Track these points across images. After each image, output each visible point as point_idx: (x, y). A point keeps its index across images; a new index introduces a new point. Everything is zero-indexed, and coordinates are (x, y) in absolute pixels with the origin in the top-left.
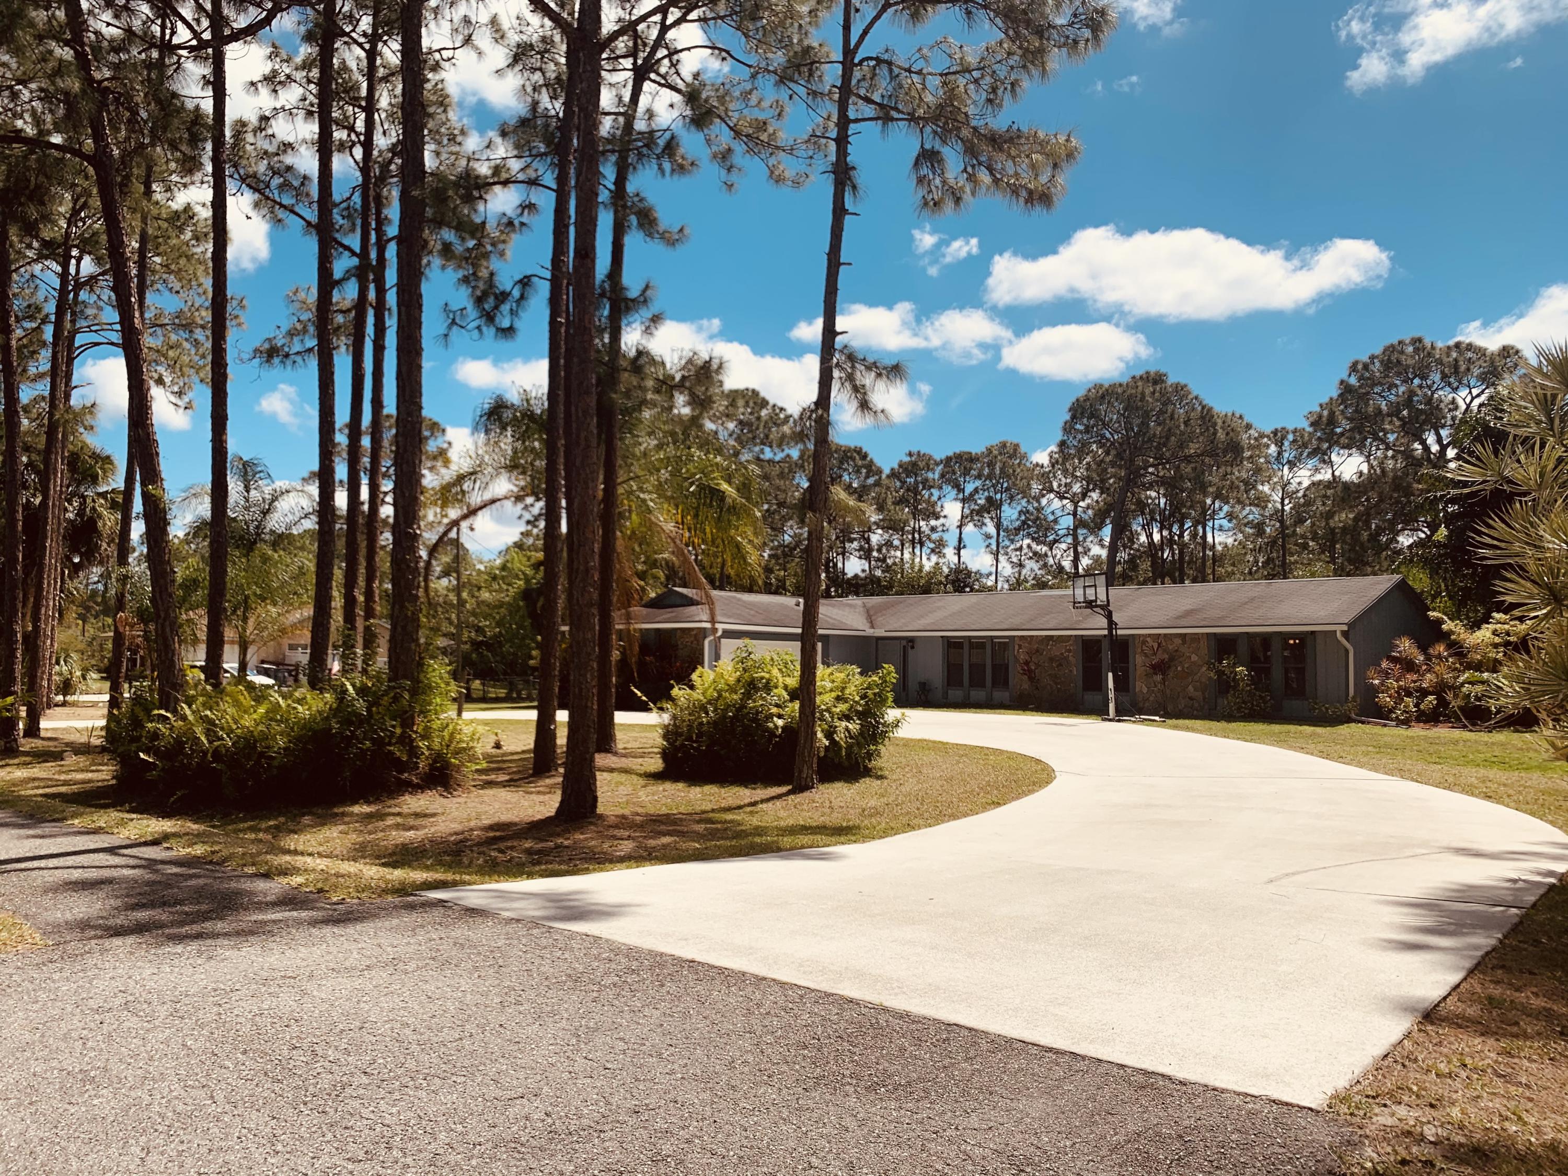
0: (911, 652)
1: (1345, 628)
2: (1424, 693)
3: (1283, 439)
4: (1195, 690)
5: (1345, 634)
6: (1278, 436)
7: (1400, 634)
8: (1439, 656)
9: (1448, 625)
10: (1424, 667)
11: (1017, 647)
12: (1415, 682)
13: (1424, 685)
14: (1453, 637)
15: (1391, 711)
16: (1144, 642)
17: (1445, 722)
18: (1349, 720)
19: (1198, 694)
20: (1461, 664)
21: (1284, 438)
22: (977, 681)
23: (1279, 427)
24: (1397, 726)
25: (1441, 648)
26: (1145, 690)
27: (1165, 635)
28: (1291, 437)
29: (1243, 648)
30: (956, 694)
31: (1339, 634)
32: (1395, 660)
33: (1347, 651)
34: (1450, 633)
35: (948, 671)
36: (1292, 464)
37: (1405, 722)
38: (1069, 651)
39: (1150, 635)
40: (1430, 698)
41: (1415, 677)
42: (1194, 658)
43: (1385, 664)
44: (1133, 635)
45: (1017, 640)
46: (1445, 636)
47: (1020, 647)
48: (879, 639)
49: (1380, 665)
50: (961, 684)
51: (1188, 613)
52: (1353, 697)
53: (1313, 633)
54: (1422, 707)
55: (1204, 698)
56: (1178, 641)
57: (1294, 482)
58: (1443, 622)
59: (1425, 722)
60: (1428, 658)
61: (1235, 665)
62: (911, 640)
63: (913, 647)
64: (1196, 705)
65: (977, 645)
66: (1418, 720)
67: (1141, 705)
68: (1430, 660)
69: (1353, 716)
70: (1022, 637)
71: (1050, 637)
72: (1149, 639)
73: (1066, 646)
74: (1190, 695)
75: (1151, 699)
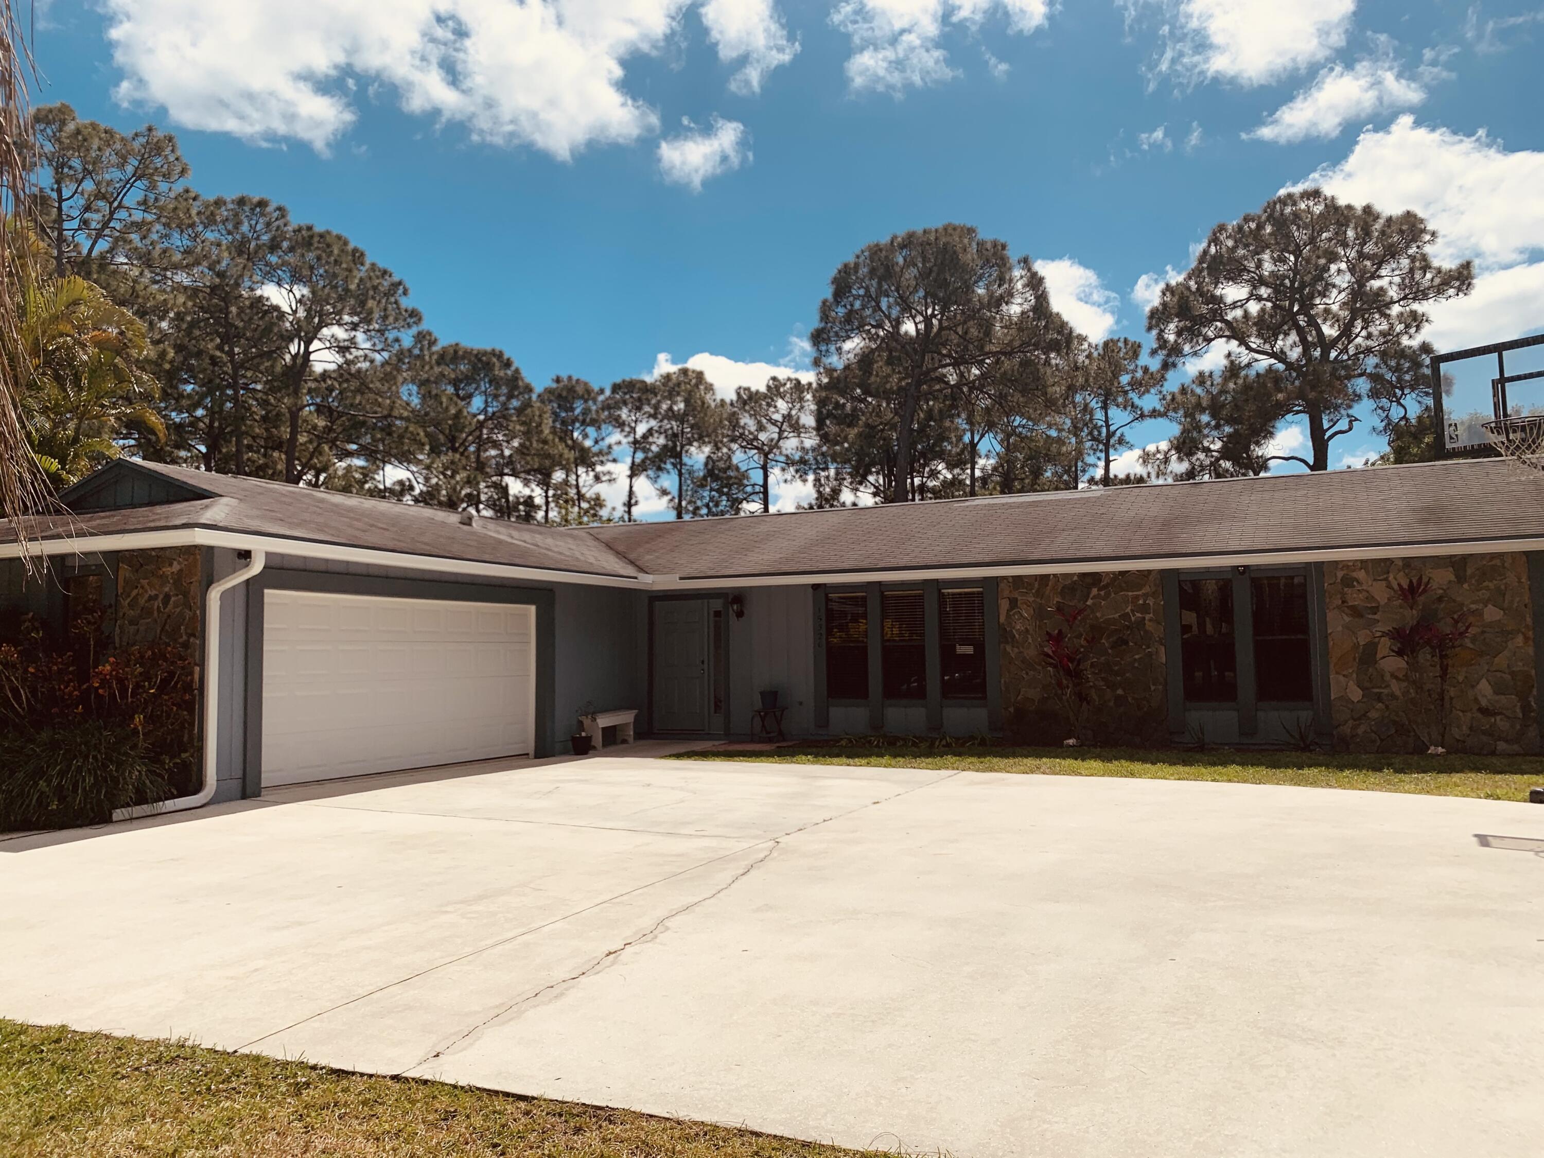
0: (735, 625)
4: (1499, 689)
11: (1004, 605)
16: (1348, 582)
19: (1507, 700)
26: (1356, 694)
30: (850, 716)
35: (830, 664)
38: (1145, 608)
39: (1364, 564)
42: (1492, 614)
44: (1319, 565)
45: (1004, 588)
47: (1013, 603)
55: (1526, 708)
63: (740, 614)
65: (900, 602)
67: (1347, 729)
70: (1018, 579)
71: (1095, 577)
72: (1361, 575)
73: (1137, 598)
74: (1484, 703)
75: (1373, 714)
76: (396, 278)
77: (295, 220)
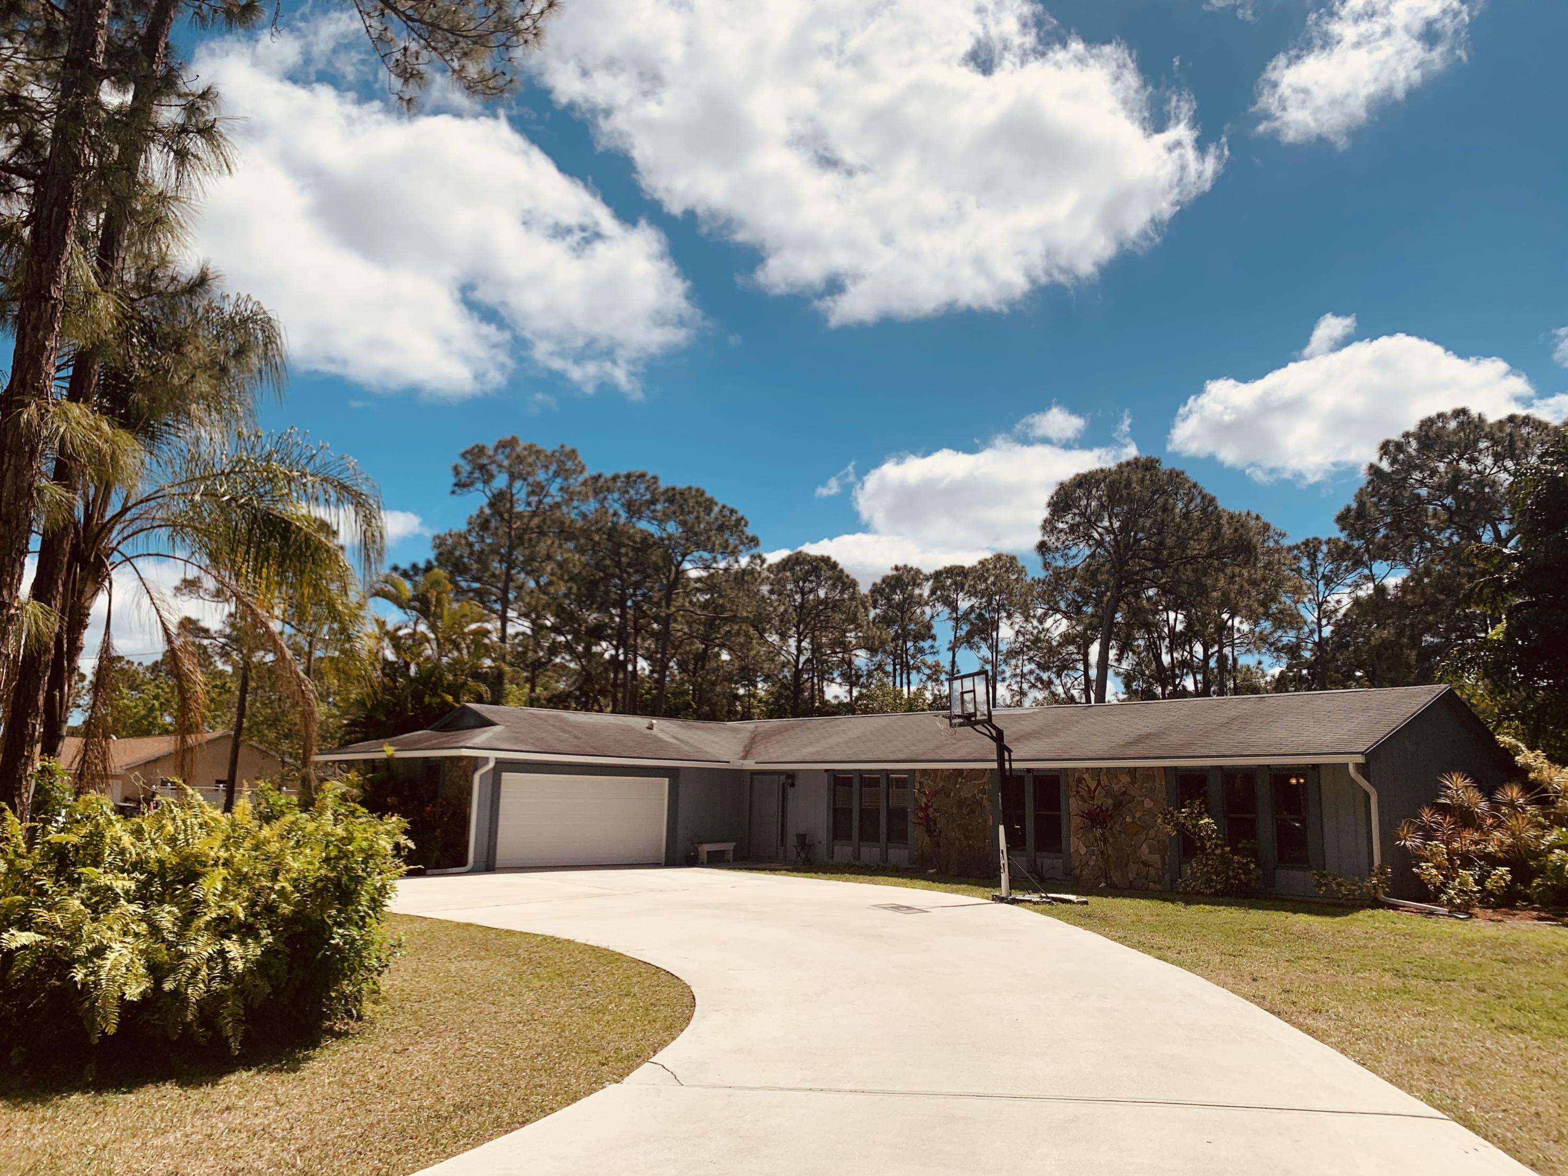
0: (791, 792)
1: (1360, 759)
2: (1493, 861)
3: (1315, 551)
4: (1151, 851)
5: (1363, 769)
6: (1310, 548)
7: (1449, 769)
8: (1512, 804)
9: (1525, 757)
10: (1489, 821)
11: (918, 785)
12: (1477, 843)
13: (1490, 849)
14: (1532, 775)
15: (1440, 889)
16: (1080, 780)
17: (1523, 909)
18: (1376, 904)
19: (1156, 858)
20: (1546, 817)
21: (1317, 549)
22: (869, 835)
23: (1310, 537)
24: (1450, 915)
25: (1513, 792)
26: (1083, 850)
27: (1108, 769)
28: (1324, 548)
29: (1215, 789)
30: (843, 851)
31: (1351, 769)
32: (1444, 810)
33: (1367, 796)
34: (1526, 769)
35: (835, 817)
36: (1328, 580)
37: (1464, 910)
38: (983, 792)
40: (1502, 870)
41: (1476, 836)
42: (1148, 804)
43: (1427, 816)
44: (1064, 769)
45: (918, 775)
46: (1520, 774)
47: (922, 784)
48: (754, 773)
49: (1419, 816)
50: (849, 837)
51: (1139, 740)
52: (1381, 867)
53: (1315, 767)
54: (1488, 884)
55: (1164, 863)
56: (1125, 779)
57: (1332, 599)
58: (1518, 752)
59: (1495, 907)
60: (1495, 806)
61: (1200, 816)
62: (791, 776)
63: (793, 785)
64: (1152, 872)
65: (868, 780)
66: (1485, 903)
67: (1078, 872)
68: (1499, 811)
69: (1382, 896)
70: (924, 772)
71: (960, 772)
72: (1086, 776)
73: (979, 785)
74: (1144, 858)
75: (1091, 863)
76: (740, 514)
77: (663, 485)
